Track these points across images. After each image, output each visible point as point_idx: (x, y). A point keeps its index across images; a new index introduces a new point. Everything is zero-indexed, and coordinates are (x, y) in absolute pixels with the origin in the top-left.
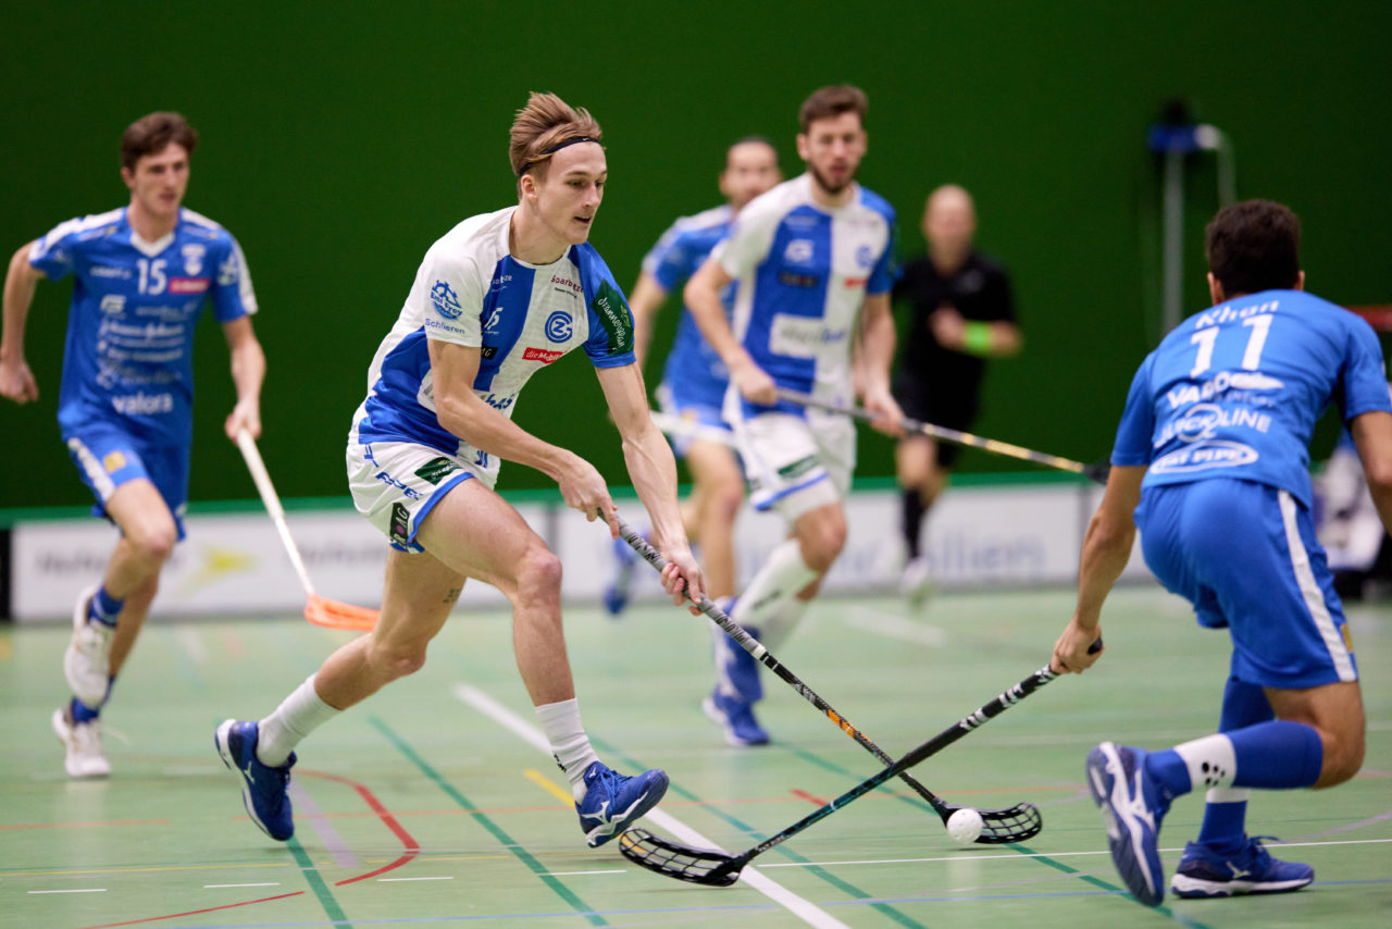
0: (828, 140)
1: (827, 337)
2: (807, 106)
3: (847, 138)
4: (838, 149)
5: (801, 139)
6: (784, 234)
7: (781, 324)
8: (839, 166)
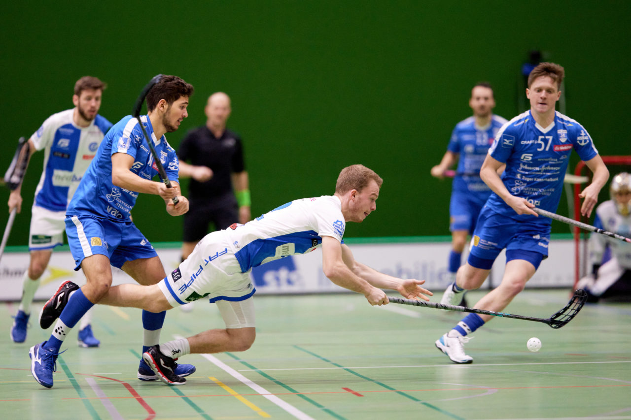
0: (89, 99)
1: (74, 179)
2: (79, 83)
3: (97, 99)
4: (93, 103)
5: (75, 97)
6: (59, 135)
7: (57, 173)
8: (92, 110)
